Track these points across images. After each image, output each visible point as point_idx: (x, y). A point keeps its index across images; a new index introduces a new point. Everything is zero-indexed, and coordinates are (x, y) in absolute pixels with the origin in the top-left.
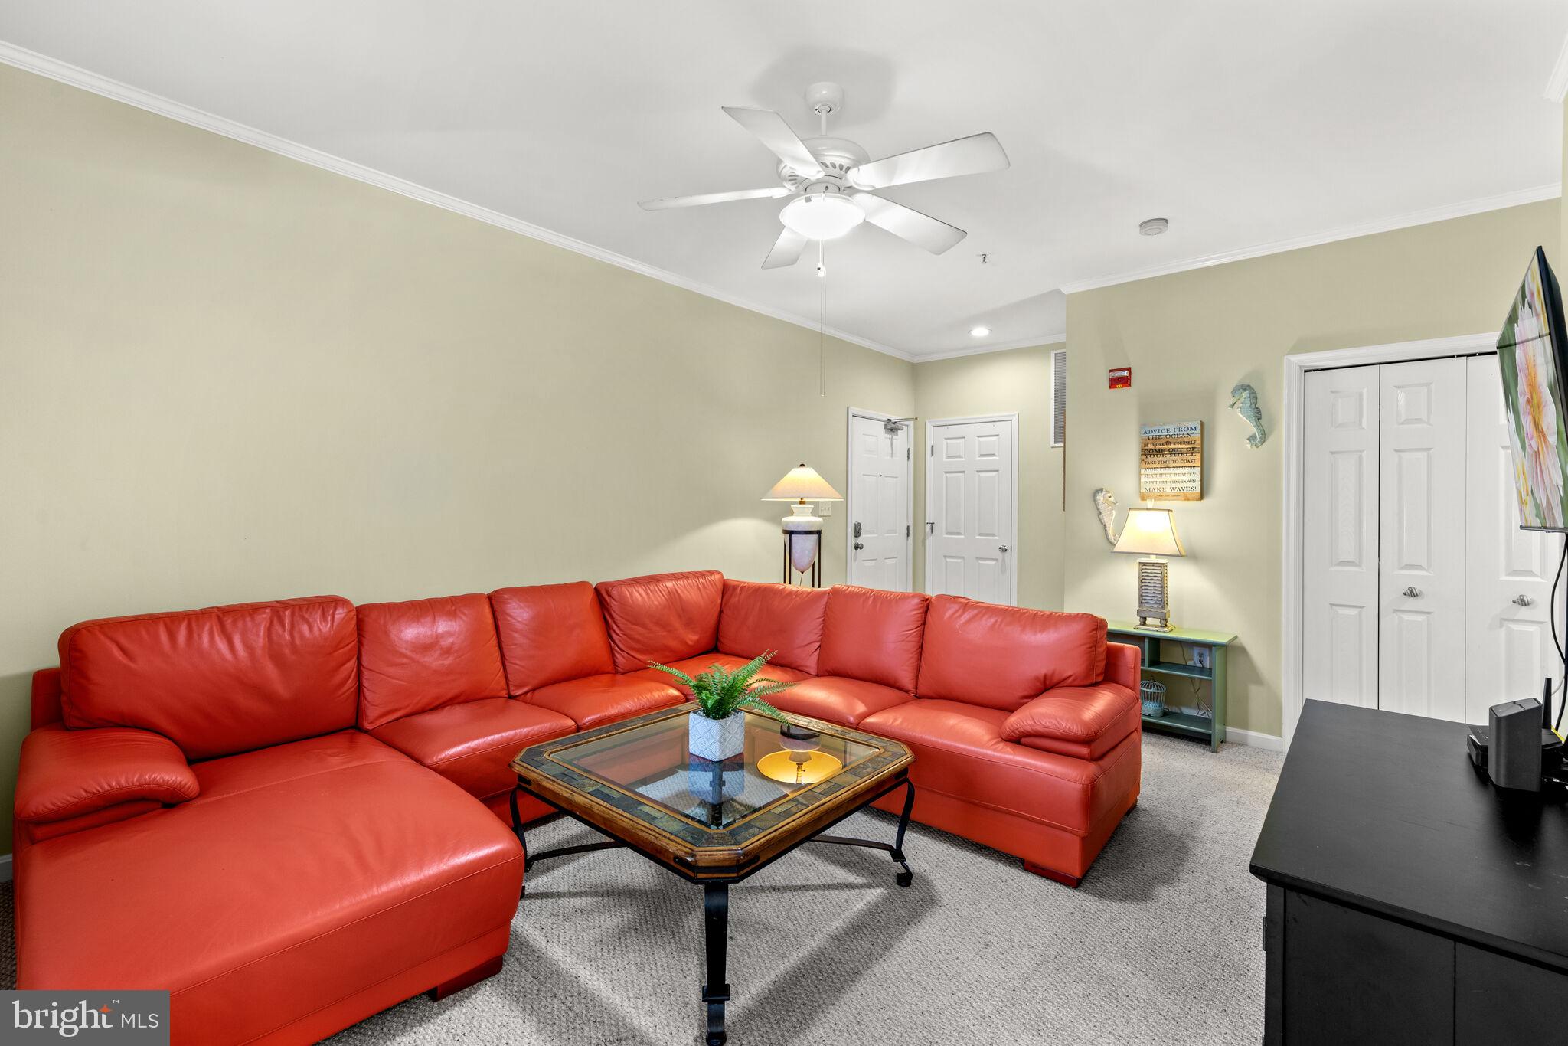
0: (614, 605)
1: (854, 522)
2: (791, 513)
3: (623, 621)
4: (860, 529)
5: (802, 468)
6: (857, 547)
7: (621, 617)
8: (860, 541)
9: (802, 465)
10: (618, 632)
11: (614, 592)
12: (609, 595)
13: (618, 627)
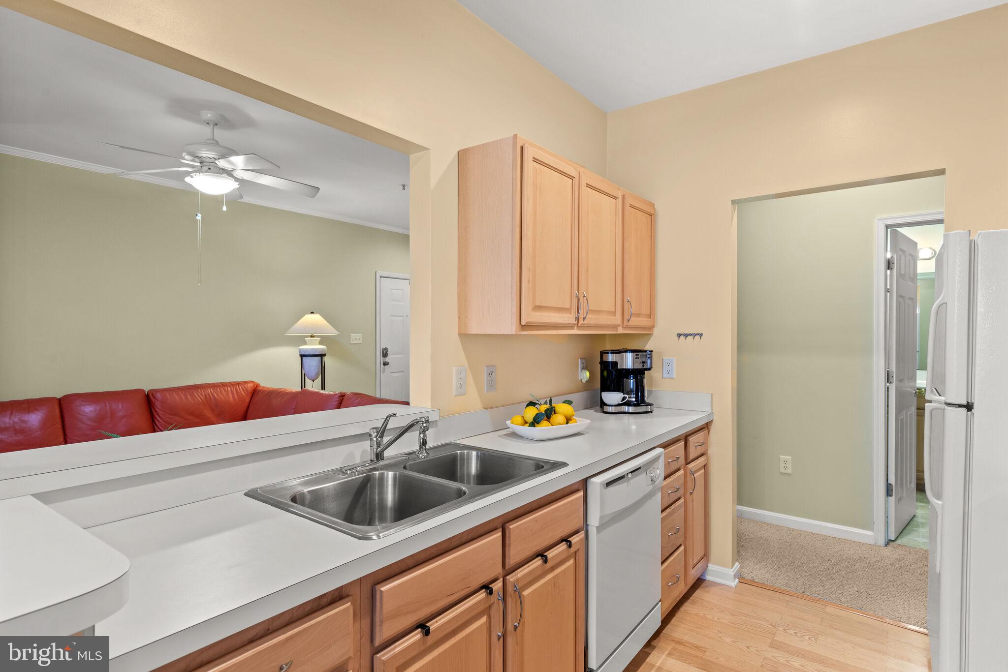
0: (158, 405)
1: (383, 346)
2: (305, 343)
3: (162, 412)
4: (387, 352)
5: (312, 315)
6: (385, 364)
7: (162, 411)
8: (387, 359)
9: (312, 313)
10: (159, 420)
11: (159, 396)
12: (154, 397)
13: (159, 416)
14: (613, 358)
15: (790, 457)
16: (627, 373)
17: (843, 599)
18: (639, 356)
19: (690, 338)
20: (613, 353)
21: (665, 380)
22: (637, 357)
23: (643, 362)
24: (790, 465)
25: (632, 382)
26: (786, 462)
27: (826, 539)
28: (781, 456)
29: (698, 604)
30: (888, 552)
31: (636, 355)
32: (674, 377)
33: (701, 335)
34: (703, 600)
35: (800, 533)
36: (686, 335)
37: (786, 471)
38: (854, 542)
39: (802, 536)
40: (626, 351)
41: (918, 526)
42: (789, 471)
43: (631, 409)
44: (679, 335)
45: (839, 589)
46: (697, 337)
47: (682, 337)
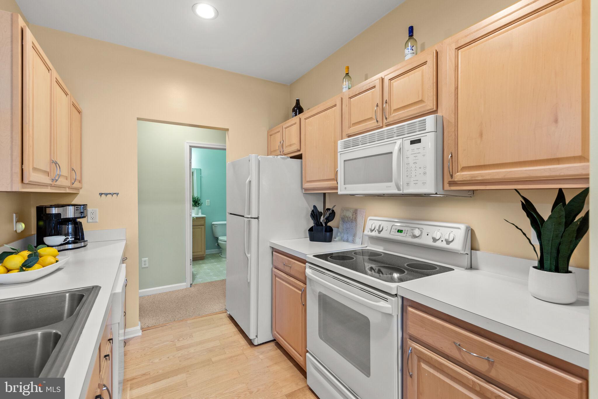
14: (56, 211)
15: (147, 258)
16: (67, 221)
17: (191, 315)
18: (79, 209)
19: (109, 196)
20: (56, 207)
21: (90, 223)
22: (77, 209)
23: (82, 213)
24: (147, 263)
25: (70, 227)
26: (145, 261)
27: (167, 293)
28: (142, 259)
29: (128, 354)
30: (192, 289)
31: (76, 208)
32: (98, 220)
33: (117, 194)
34: (129, 350)
35: (155, 296)
36: (106, 194)
37: (145, 266)
38: (179, 290)
39: (156, 296)
40: (69, 205)
41: (196, 275)
42: (147, 266)
43: (70, 246)
44: (101, 194)
45: (186, 311)
46: (115, 195)
47: (103, 195)
